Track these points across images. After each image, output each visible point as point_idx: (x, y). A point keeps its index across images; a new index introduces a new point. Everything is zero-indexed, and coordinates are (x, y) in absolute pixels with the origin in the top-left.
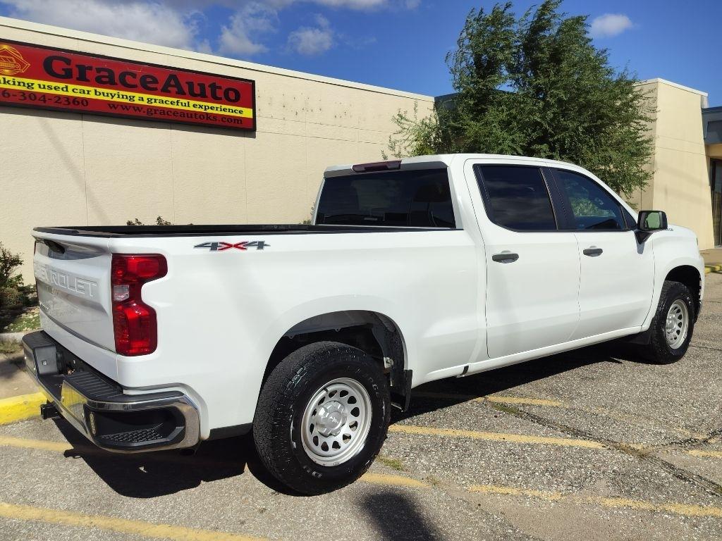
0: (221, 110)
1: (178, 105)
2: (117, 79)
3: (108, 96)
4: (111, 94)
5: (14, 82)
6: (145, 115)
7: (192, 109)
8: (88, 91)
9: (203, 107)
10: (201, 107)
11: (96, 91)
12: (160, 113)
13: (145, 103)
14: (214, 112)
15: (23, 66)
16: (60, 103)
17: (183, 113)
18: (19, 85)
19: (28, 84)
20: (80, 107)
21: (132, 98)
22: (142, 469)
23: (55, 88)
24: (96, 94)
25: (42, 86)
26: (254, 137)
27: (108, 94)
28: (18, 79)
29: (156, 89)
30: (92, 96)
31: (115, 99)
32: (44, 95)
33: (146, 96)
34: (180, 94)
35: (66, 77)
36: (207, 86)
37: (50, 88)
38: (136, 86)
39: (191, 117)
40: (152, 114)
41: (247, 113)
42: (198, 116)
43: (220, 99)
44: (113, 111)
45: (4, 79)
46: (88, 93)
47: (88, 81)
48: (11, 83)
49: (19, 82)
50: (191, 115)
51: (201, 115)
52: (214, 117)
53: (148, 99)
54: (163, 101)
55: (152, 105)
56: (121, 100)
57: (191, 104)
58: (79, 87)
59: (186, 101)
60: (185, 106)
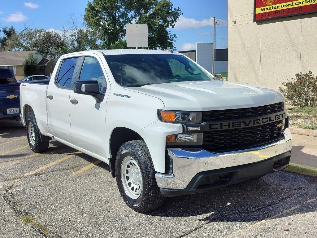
3: (312, 2)
5: (272, 8)
11: (306, 1)
16: (290, 12)
19: (277, 7)
20: (299, 12)
23: (288, 6)
24: (306, 3)
25: (283, 6)
30: (304, 4)
31: (316, 2)
44: (314, 10)
46: (302, 3)
48: (271, 8)
49: (274, 7)
58: (298, 1)
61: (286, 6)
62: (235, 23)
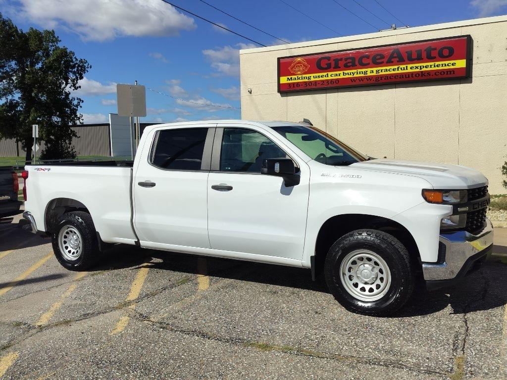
0: (435, 67)
1: (398, 70)
2: (357, 63)
4: (353, 73)
6: (374, 82)
7: (409, 70)
9: (419, 67)
10: (417, 68)
11: (344, 73)
12: (385, 79)
13: (375, 74)
14: (429, 69)
15: (306, 67)
16: (324, 85)
17: (402, 75)
18: (304, 79)
19: (308, 77)
20: (335, 85)
21: (366, 73)
23: (322, 77)
24: (344, 75)
25: (315, 77)
26: (471, 82)
27: (350, 73)
28: (304, 76)
29: (383, 62)
30: (342, 76)
31: (356, 75)
32: (316, 82)
33: (375, 69)
34: (401, 61)
35: (328, 68)
36: (423, 51)
38: (369, 64)
39: (409, 77)
40: (379, 80)
41: (461, 64)
42: (414, 76)
43: (435, 58)
44: (354, 83)
45: (298, 77)
46: (339, 75)
47: (340, 68)
48: (301, 78)
49: (304, 77)
50: (409, 75)
51: (417, 74)
52: (428, 73)
53: (376, 71)
54: (387, 70)
55: (380, 74)
56: (359, 75)
57: (409, 68)
58: (334, 73)
59: (405, 66)
60: (404, 69)
61: (319, 77)
62: (251, 93)
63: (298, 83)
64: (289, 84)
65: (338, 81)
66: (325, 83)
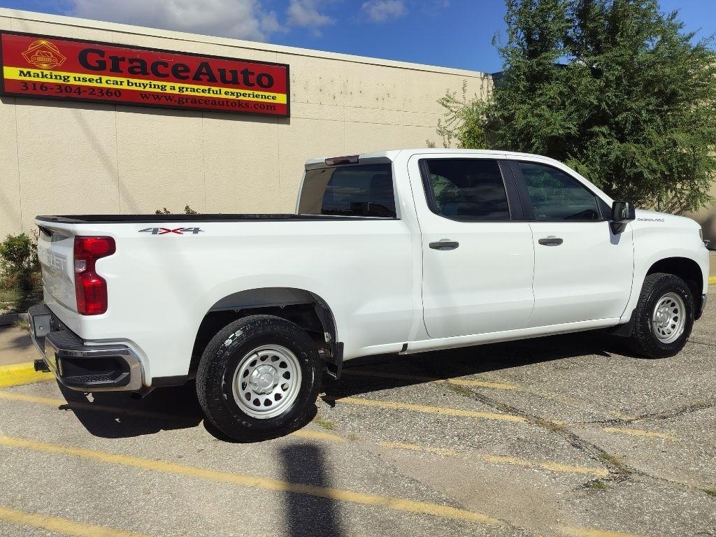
0: (253, 97)
1: (209, 93)
2: (149, 70)
3: (140, 86)
4: (143, 84)
6: (177, 104)
7: (223, 96)
8: (121, 82)
9: (235, 94)
10: (233, 94)
11: (128, 82)
12: (192, 102)
13: (176, 92)
14: (247, 99)
15: (59, 59)
16: (94, 94)
17: (214, 101)
18: (56, 78)
19: (64, 77)
20: (113, 98)
21: (163, 88)
22: (117, 420)
23: (90, 80)
25: (77, 79)
26: (289, 123)
27: (140, 84)
28: (54, 73)
29: (187, 78)
30: (125, 86)
31: (148, 89)
32: (79, 87)
33: (177, 85)
34: (212, 81)
35: (100, 69)
36: (239, 73)
37: (84, 80)
38: (168, 75)
39: (223, 105)
40: (183, 103)
41: (281, 99)
42: (229, 104)
43: (253, 85)
44: (145, 101)
45: (42, 73)
46: (121, 84)
47: (122, 72)
48: (49, 76)
49: (55, 76)
50: (223, 102)
51: (233, 102)
52: (246, 104)
53: (179, 88)
54: (194, 89)
55: (184, 93)
56: (153, 90)
57: (223, 92)
58: (112, 79)
59: (217, 89)
60: (217, 93)
63: (43, 83)
64: (25, 83)
65: (120, 93)
66: (96, 92)
